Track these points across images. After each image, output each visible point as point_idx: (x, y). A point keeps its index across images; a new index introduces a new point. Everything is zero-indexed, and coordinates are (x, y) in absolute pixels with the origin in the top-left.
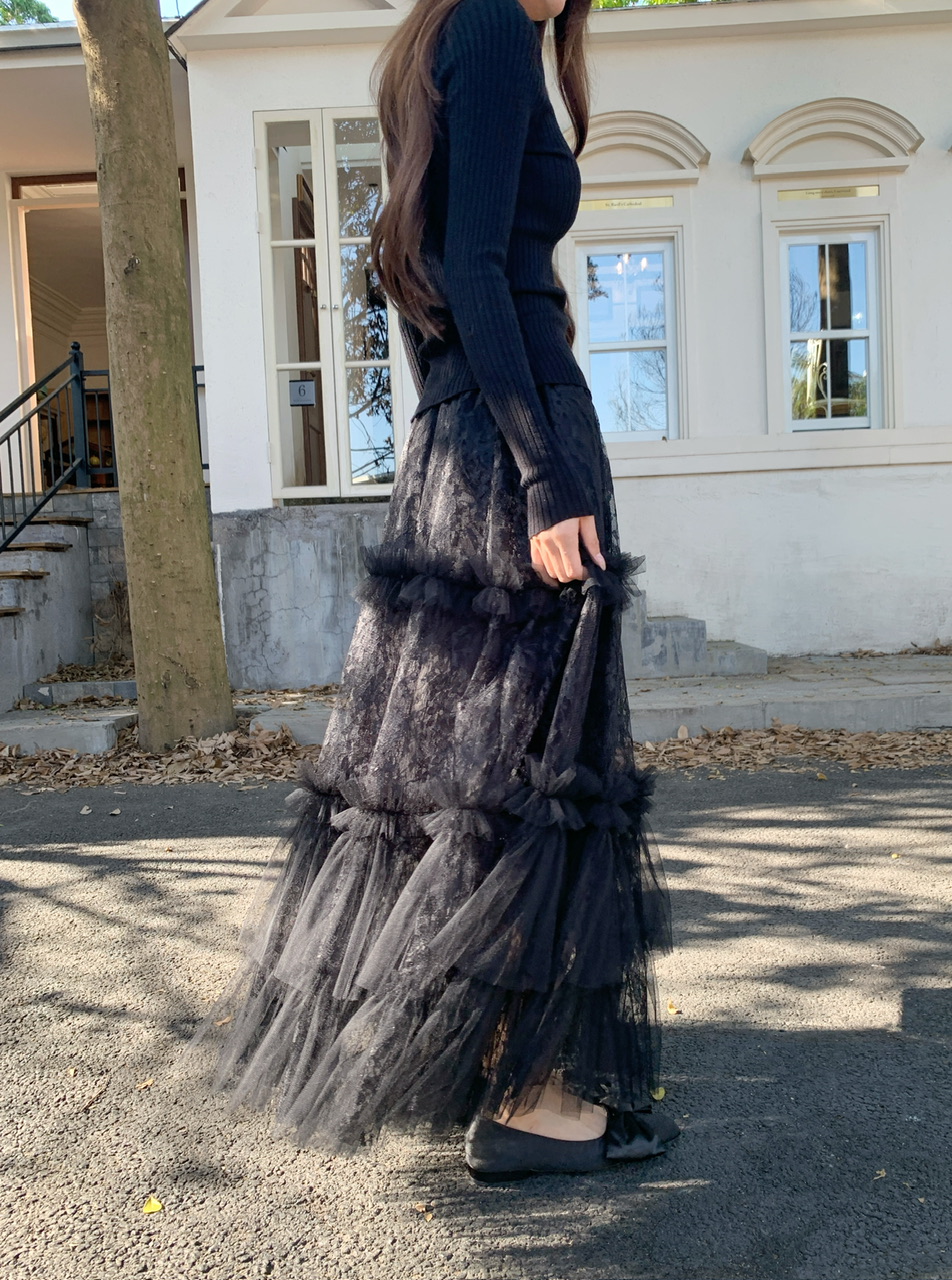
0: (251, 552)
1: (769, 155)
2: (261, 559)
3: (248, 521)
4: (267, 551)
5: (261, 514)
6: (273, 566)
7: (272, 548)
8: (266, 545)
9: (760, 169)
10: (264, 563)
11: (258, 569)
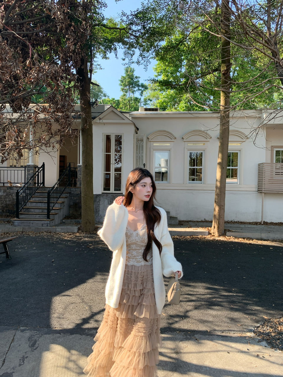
0: (98, 200)
1: (186, 138)
2: (99, 202)
3: (97, 196)
4: (100, 200)
5: (100, 195)
6: (101, 203)
7: (101, 200)
8: (100, 199)
9: (184, 140)
10: (100, 202)
11: (98, 203)
